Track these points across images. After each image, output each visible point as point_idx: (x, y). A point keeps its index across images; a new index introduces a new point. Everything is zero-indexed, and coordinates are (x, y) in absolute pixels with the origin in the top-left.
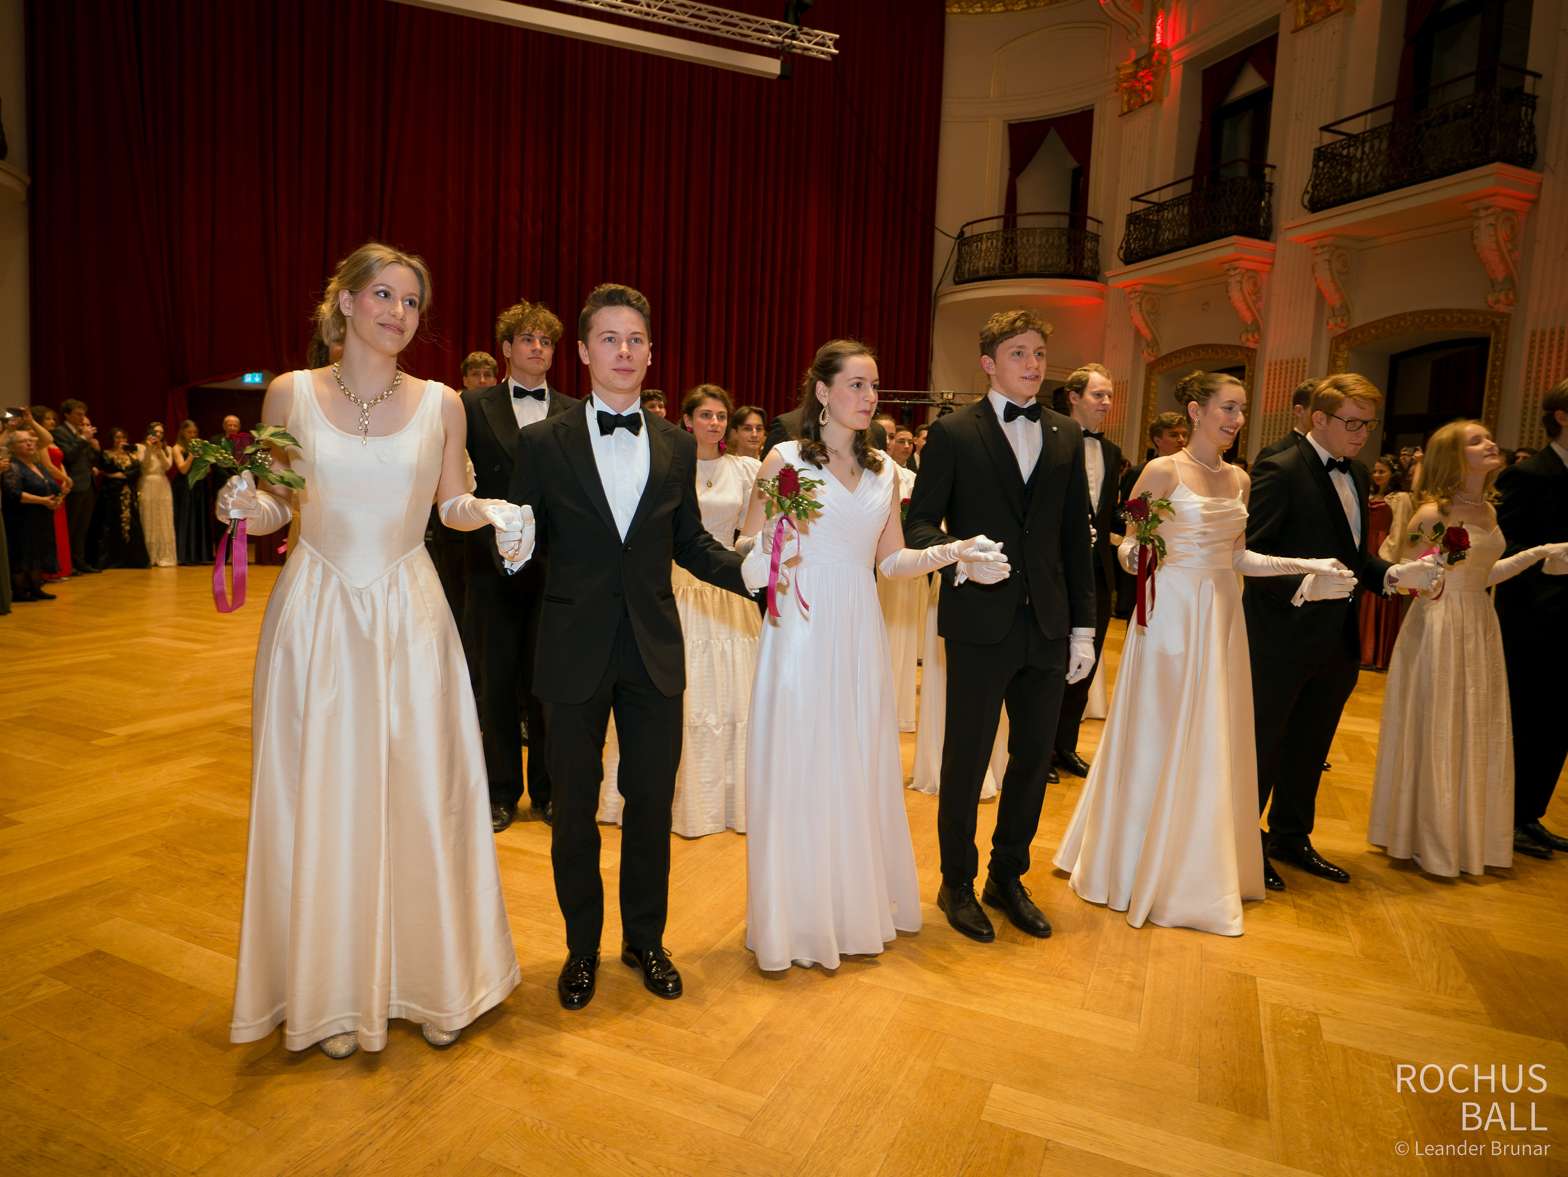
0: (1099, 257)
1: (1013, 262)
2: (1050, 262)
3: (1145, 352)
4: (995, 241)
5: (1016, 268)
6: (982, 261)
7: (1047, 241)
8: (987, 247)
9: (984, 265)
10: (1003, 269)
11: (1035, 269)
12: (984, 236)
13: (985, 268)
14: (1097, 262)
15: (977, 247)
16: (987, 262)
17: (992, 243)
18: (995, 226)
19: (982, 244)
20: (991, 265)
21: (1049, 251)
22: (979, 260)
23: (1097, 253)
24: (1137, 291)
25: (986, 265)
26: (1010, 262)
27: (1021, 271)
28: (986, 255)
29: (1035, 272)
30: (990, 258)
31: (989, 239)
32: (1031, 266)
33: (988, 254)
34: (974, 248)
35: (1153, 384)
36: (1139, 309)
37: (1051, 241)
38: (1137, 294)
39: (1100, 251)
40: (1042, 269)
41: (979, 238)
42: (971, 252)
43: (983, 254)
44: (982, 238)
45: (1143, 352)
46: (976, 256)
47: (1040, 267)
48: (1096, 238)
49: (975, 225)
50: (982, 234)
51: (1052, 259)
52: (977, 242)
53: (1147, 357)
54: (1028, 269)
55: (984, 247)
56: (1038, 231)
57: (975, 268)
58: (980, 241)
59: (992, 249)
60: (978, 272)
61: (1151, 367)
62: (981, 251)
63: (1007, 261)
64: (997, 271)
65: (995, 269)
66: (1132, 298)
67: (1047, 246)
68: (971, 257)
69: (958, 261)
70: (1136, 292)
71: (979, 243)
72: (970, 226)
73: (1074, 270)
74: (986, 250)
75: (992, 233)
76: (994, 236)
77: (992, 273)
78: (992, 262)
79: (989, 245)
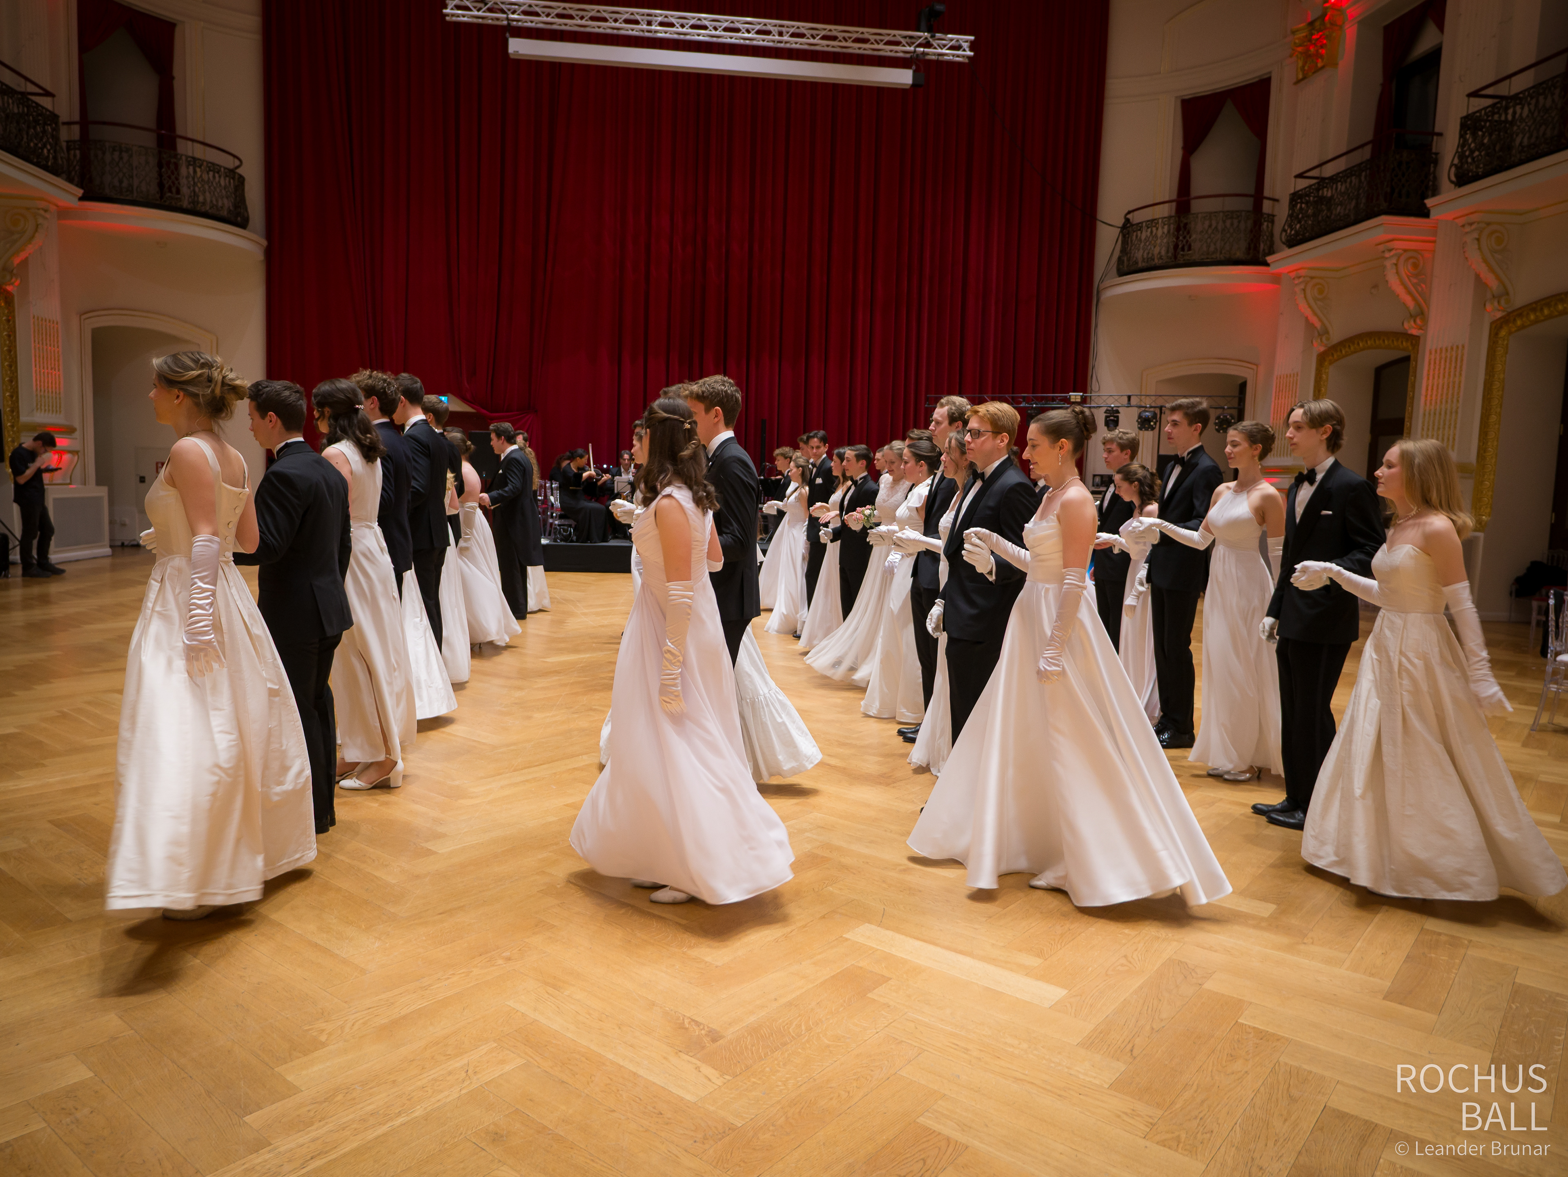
2: (1212, 248)
3: (1315, 341)
4: (1154, 229)
6: (1141, 251)
7: (1210, 226)
8: (1147, 236)
12: (1144, 224)
13: (1146, 259)
15: (1137, 236)
16: (1146, 252)
17: (1152, 232)
21: (1212, 236)
22: (1139, 250)
24: (1303, 277)
28: (1145, 243)
30: (1149, 247)
31: (1148, 228)
33: (1148, 244)
36: (1304, 296)
37: (1214, 224)
38: (1301, 279)
39: (1275, 232)
40: (1208, 257)
41: (1139, 226)
42: (1132, 241)
43: (1142, 244)
44: (1141, 227)
45: (1313, 343)
47: (1205, 254)
48: (1271, 218)
49: (1137, 212)
50: (1142, 223)
51: (1215, 244)
52: (1136, 231)
53: (1319, 348)
55: (1143, 237)
56: (1200, 215)
57: (1136, 259)
58: (1140, 230)
59: (1150, 239)
60: (1139, 263)
61: (1321, 359)
62: (1140, 240)
64: (1161, 260)
65: (1157, 259)
66: (1297, 284)
67: (1210, 231)
68: (1133, 247)
69: (1122, 252)
70: (1300, 277)
71: (1139, 232)
72: (1133, 213)
74: (1145, 239)
75: (1153, 220)
76: (1154, 224)
77: (1154, 263)
79: (1149, 234)
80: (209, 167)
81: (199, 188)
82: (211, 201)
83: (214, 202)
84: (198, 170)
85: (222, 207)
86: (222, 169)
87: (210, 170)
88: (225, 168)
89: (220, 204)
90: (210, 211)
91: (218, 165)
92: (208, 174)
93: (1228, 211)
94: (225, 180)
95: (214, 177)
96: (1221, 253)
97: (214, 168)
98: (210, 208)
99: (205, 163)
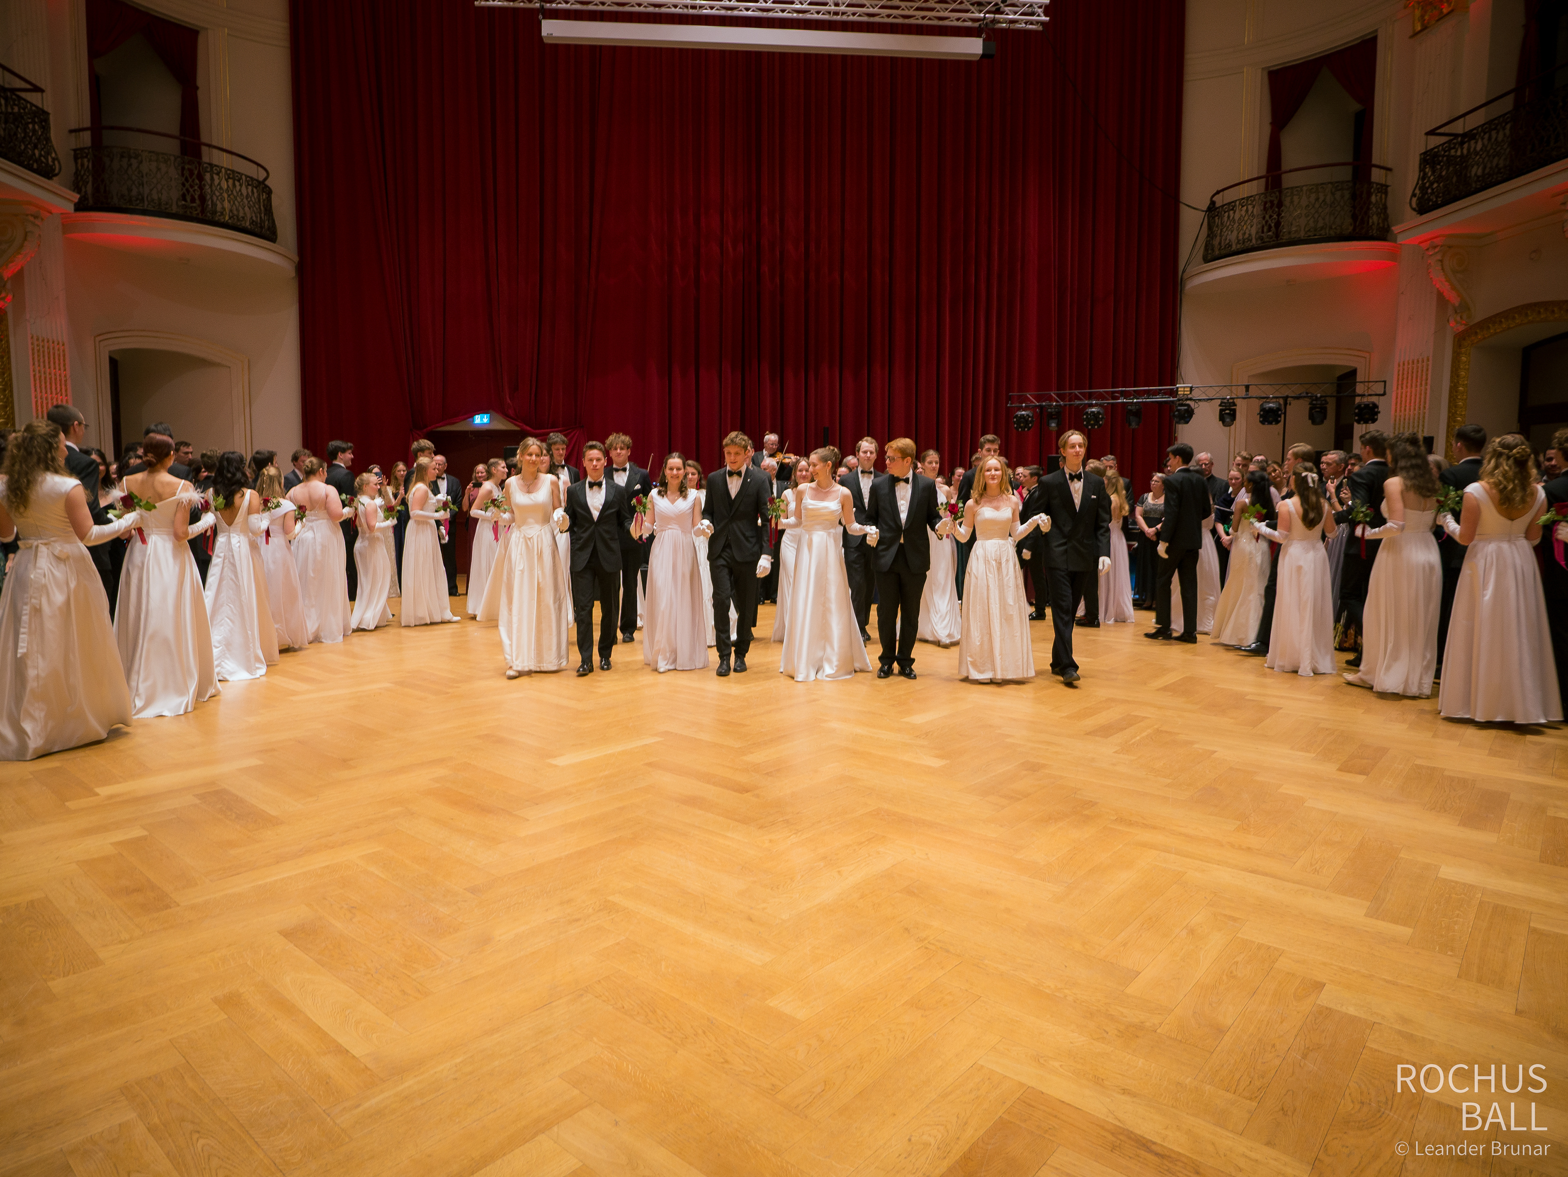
0: (1389, 211)
1: (1273, 229)
2: (1320, 224)
3: (1451, 320)
4: (1250, 207)
5: (1277, 235)
6: (1235, 233)
7: (1317, 199)
8: (1241, 216)
9: (1237, 237)
10: (1262, 239)
11: (1302, 234)
12: (1238, 203)
13: (1239, 241)
14: (1386, 218)
15: (1229, 217)
16: (1242, 232)
17: (1247, 211)
18: (1254, 189)
19: (1234, 213)
20: (1247, 236)
21: (1320, 211)
22: (1232, 232)
23: (1385, 208)
24: (1437, 246)
25: (1241, 237)
26: (1269, 230)
27: (1285, 238)
28: (1239, 224)
29: (1302, 238)
30: (1245, 227)
31: (1243, 206)
32: (1296, 231)
33: (1243, 224)
34: (1226, 219)
35: (1464, 359)
36: (1440, 267)
37: (1322, 198)
38: (1437, 250)
39: (1389, 204)
40: (1309, 234)
41: (1231, 206)
42: (1222, 224)
43: (1237, 225)
44: (1235, 206)
45: (1448, 321)
46: (1228, 227)
47: (1309, 231)
48: (1384, 189)
49: (1225, 192)
50: (1235, 202)
51: (1323, 219)
52: (1229, 210)
53: (1455, 325)
54: (1293, 236)
55: (1237, 217)
56: (1305, 188)
57: (1227, 241)
58: (1232, 209)
59: (1246, 218)
60: (1231, 246)
61: (1460, 340)
62: (1234, 220)
63: (1265, 230)
64: (1254, 241)
65: (1251, 241)
66: (1431, 255)
67: (1317, 206)
68: (1221, 230)
69: (1208, 236)
70: (1435, 247)
71: (1231, 212)
72: (1221, 193)
73: (1354, 229)
74: (1240, 219)
75: (1248, 198)
76: (1249, 202)
77: (1248, 245)
78: (1247, 232)
79: (1243, 213)
80: (229, 175)
81: (217, 197)
82: (231, 211)
83: (235, 212)
84: (216, 177)
85: (243, 218)
86: (244, 177)
87: (229, 178)
88: (247, 176)
89: (241, 214)
90: (230, 221)
91: (239, 173)
92: (227, 182)
93: (1336, 182)
94: (247, 188)
95: (234, 185)
96: (1331, 228)
97: (233, 175)
98: (230, 218)
99: (223, 170)
